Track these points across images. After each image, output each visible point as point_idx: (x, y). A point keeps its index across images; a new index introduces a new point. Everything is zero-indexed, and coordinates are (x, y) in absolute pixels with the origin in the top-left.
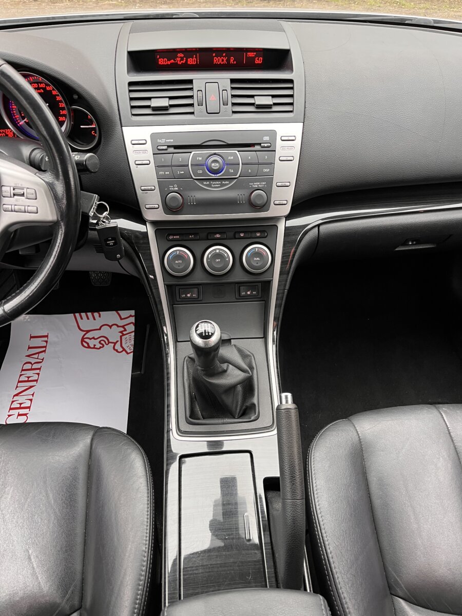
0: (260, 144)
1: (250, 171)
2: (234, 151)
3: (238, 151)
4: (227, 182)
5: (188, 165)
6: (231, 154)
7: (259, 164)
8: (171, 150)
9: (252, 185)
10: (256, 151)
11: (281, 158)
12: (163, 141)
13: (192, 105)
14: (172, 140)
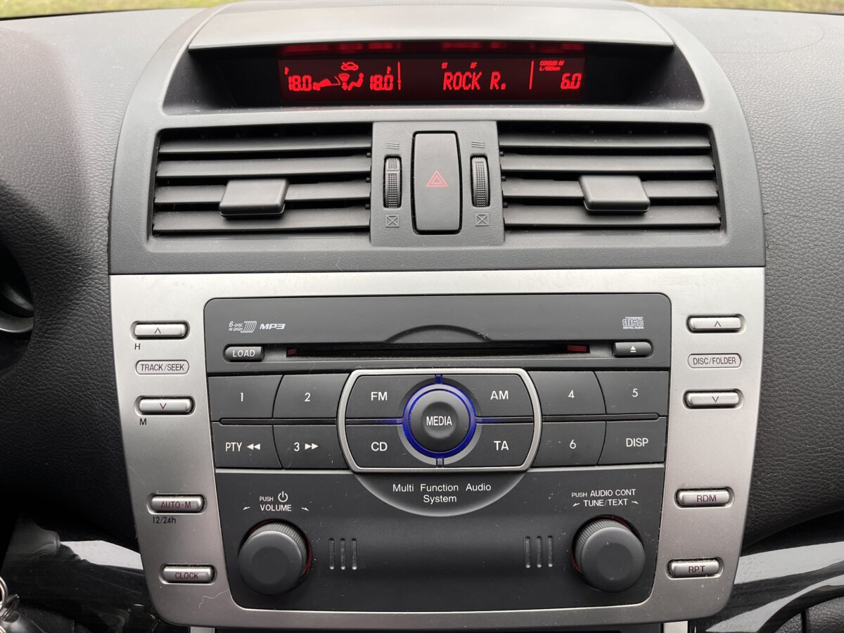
0: (609, 344)
1: (573, 445)
2: (513, 368)
3: (527, 369)
4: (483, 487)
5: (333, 421)
6: (502, 382)
7: (607, 418)
8: (278, 359)
9: (581, 500)
10: (594, 369)
11: (694, 398)
12: (247, 328)
13: (363, 203)
14: (283, 326)
